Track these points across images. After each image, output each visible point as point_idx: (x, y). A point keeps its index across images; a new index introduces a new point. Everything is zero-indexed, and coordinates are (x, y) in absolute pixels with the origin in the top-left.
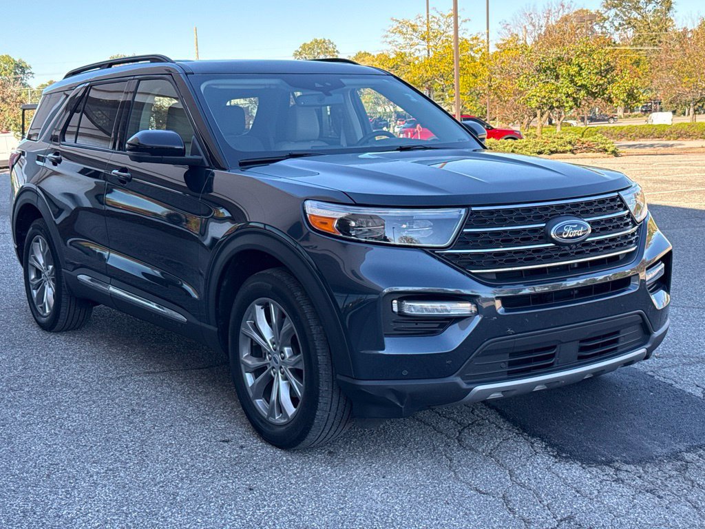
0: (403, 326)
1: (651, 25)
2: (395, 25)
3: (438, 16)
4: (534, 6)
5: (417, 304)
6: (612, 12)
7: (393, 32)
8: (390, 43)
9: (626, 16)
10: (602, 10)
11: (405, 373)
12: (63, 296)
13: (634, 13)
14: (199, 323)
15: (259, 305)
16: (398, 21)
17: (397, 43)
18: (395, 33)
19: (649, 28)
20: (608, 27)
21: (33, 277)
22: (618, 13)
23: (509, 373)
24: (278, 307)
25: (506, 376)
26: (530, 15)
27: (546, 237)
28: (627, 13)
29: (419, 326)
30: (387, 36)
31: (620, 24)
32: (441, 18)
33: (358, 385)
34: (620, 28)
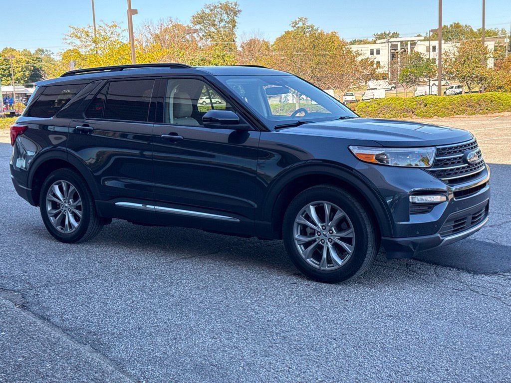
0: (413, 209)
1: (223, 37)
2: (72, 31)
3: (104, 26)
4: (151, 20)
5: (419, 197)
6: (198, 27)
7: (70, 36)
8: (69, 44)
9: (206, 30)
10: (191, 25)
11: (418, 233)
12: (91, 218)
13: (213, 28)
14: (253, 221)
15: (312, 205)
16: (74, 28)
17: (75, 45)
18: (72, 37)
19: (223, 39)
20: (196, 37)
21: (49, 209)
22: (202, 28)
23: (454, 231)
24: (330, 204)
25: (452, 233)
26: (148, 27)
27: (465, 161)
28: (207, 28)
29: (420, 208)
30: (66, 39)
31: (203, 35)
32: (107, 28)
33: (395, 241)
34: (204, 38)
